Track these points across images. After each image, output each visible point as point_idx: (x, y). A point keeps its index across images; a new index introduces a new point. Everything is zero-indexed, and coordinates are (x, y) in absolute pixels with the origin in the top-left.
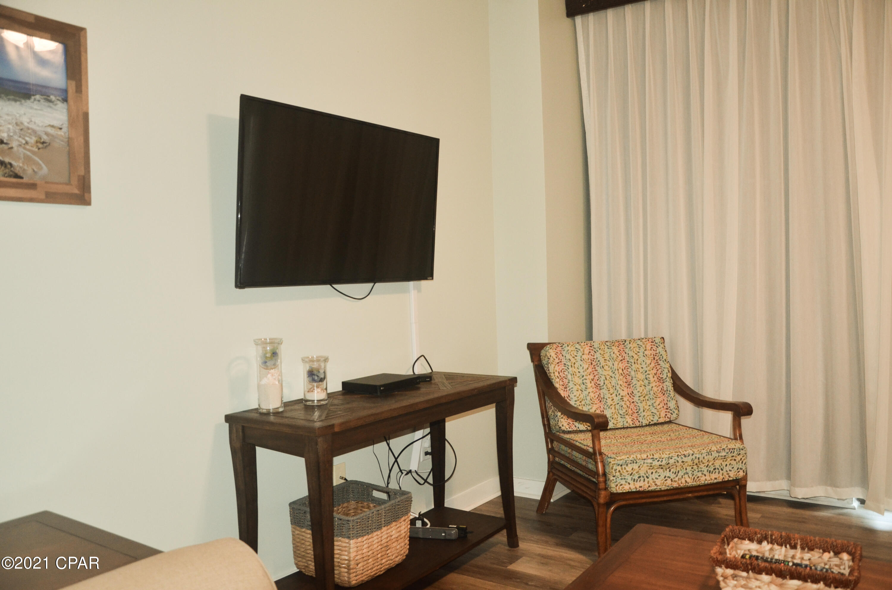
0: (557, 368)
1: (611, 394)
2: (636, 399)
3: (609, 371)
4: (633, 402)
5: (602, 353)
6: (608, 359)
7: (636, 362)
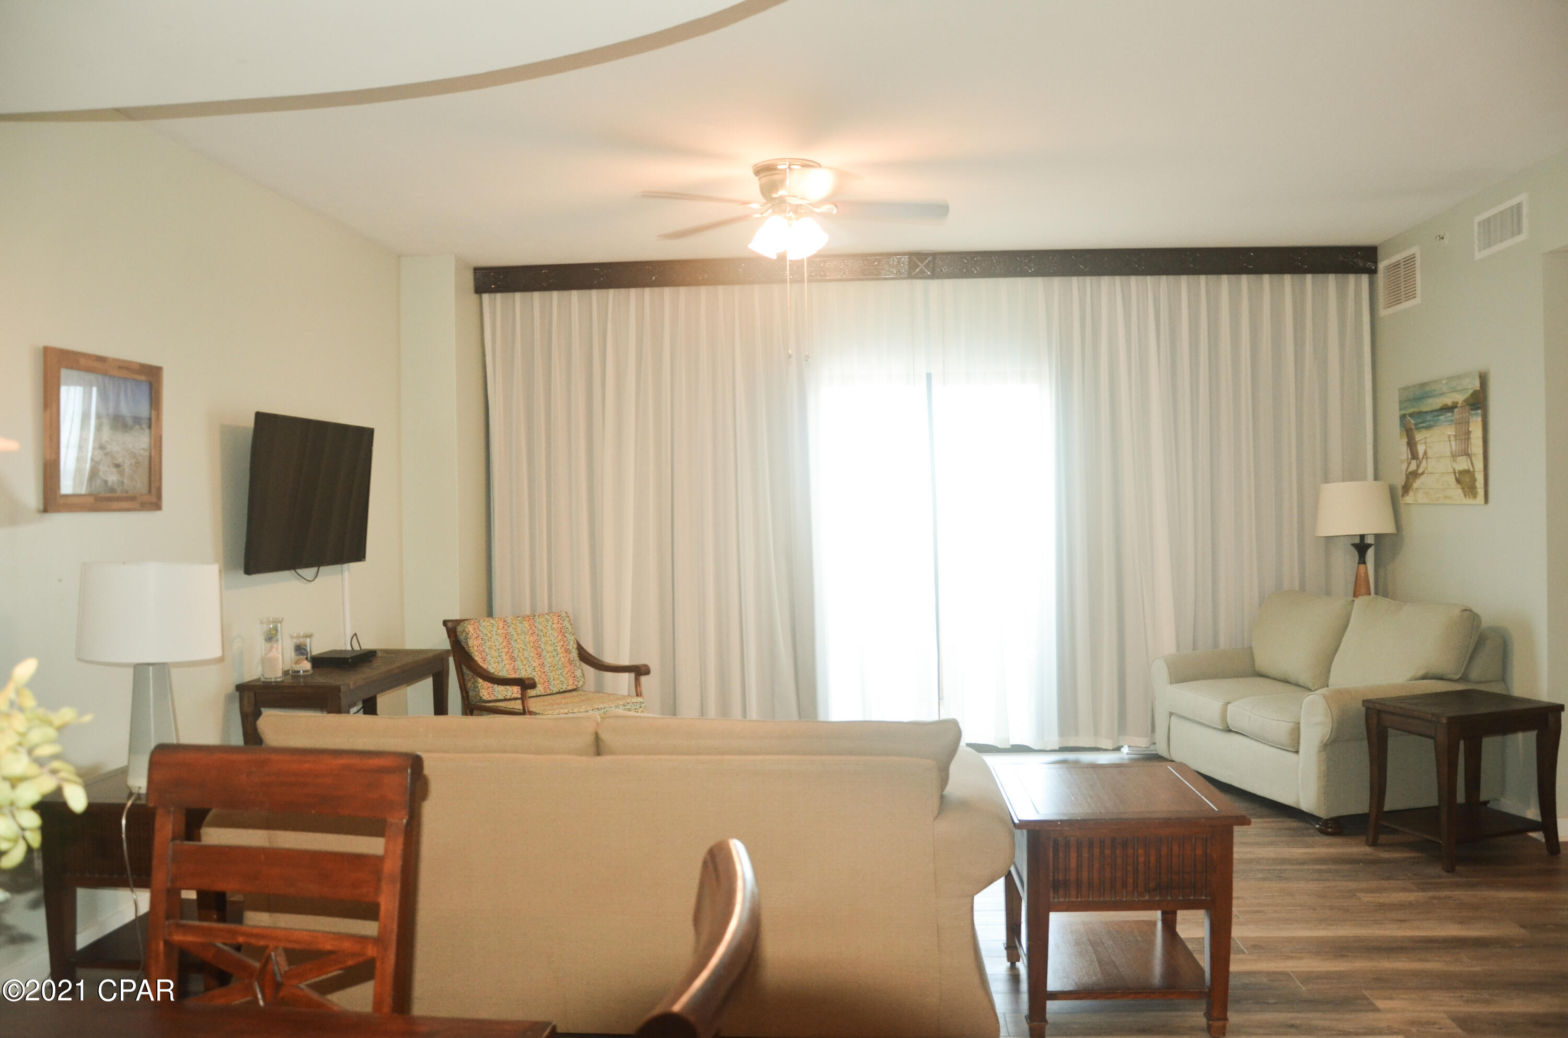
0: (475, 642)
1: (525, 666)
2: (547, 669)
3: (521, 644)
4: (544, 672)
5: (515, 627)
6: (519, 632)
7: (545, 635)
